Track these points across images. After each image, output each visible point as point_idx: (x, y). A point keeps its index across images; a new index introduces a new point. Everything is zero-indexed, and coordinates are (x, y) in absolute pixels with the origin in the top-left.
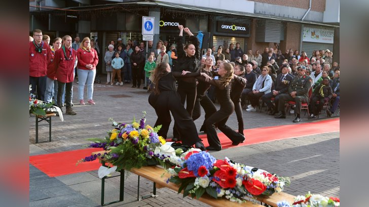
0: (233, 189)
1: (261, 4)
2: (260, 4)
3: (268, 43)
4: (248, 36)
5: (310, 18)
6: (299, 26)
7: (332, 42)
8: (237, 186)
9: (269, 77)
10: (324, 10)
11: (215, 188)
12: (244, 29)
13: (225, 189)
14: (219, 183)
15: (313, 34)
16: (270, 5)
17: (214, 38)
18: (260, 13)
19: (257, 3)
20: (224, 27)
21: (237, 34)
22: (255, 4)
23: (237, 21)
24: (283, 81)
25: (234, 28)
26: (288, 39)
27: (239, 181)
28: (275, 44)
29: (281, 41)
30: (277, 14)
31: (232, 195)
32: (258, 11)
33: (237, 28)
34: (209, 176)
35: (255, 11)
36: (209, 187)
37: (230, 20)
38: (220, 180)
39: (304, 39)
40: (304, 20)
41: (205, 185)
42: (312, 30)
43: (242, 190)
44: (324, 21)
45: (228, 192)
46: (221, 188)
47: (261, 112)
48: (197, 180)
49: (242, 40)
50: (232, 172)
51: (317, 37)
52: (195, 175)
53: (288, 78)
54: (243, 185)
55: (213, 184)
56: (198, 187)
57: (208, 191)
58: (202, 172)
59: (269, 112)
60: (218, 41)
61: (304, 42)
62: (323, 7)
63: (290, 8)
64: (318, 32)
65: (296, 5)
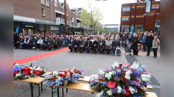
0: (30, 75)
1: (37, 19)
3: (41, 31)
4: (34, 29)
5: (52, 24)
6: (49, 26)
7: (58, 30)
8: (31, 74)
9: (42, 40)
10: (56, 21)
11: (23, 76)
12: (33, 27)
13: (27, 75)
14: (25, 74)
15: (53, 28)
16: (40, 20)
17: (23, 29)
18: (37, 22)
20: (26, 26)
21: (31, 28)
22: (36, 20)
23: (30, 24)
24: (46, 41)
25: (29, 26)
26: (46, 29)
27: (32, 72)
28: (43, 31)
29: (45, 30)
30: (43, 23)
31: (30, 76)
33: (30, 26)
34: (21, 73)
35: (36, 21)
36: (21, 76)
37: (28, 24)
38: (25, 73)
39: (51, 29)
41: (19, 76)
42: (53, 27)
43: (33, 74)
44: (56, 24)
45: (28, 76)
46: (26, 75)
47: (40, 50)
48: (16, 75)
49: (33, 30)
50: (29, 69)
51: (55, 29)
52: (16, 73)
53: (47, 40)
54: (33, 73)
55: (23, 75)
56: (17, 77)
57: (21, 77)
58: (18, 72)
59: (43, 50)
60: (25, 30)
61: (51, 30)
62: (55, 21)
63: (46, 21)
64: (55, 27)
65: (48, 20)
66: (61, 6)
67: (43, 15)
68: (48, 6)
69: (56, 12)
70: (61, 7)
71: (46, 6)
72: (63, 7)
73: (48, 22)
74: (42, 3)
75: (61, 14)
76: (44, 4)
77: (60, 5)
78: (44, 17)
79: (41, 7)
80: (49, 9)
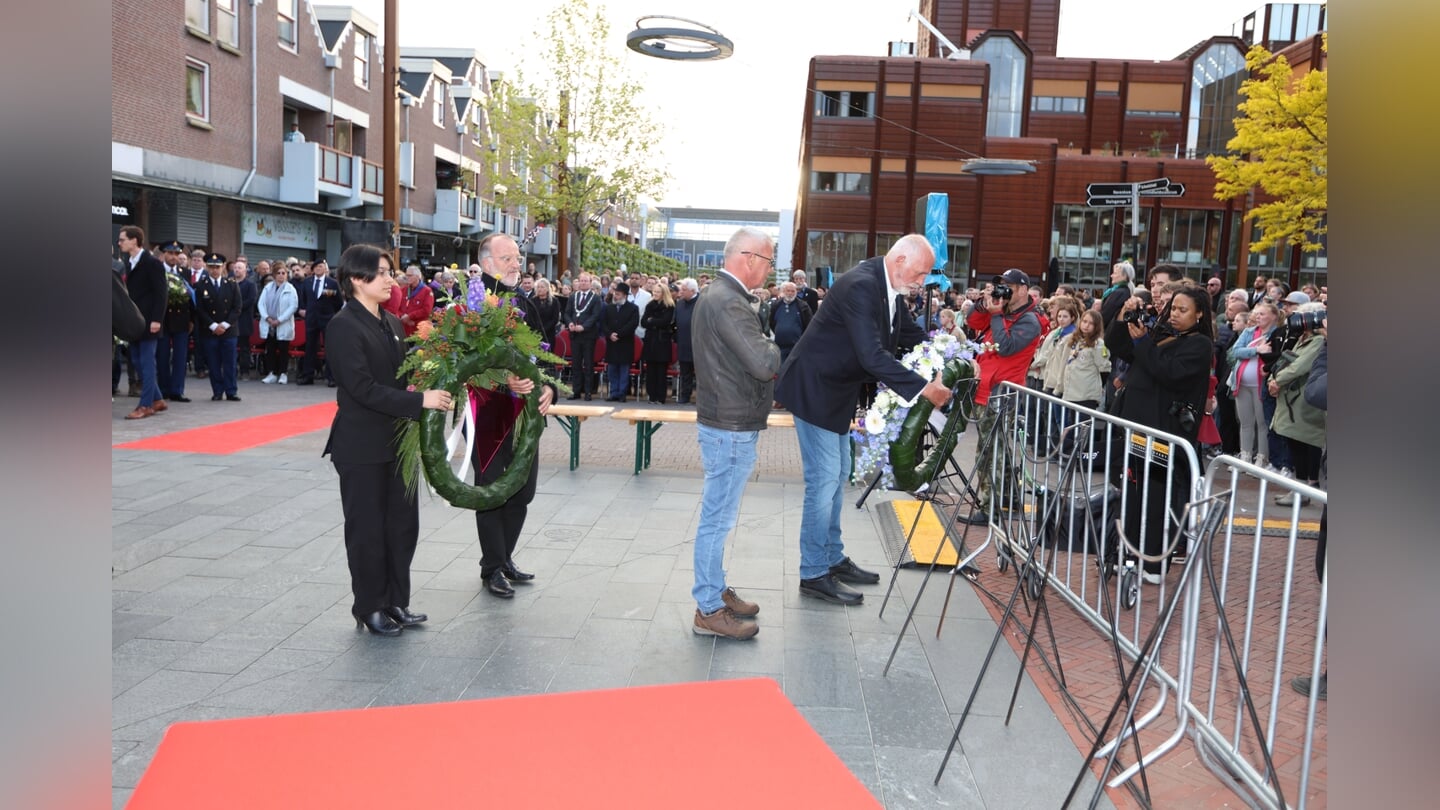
1: (157, 154)
2: (154, 155)
5: (256, 192)
6: (235, 208)
10: (281, 173)
12: (125, 211)
15: (260, 226)
16: (176, 159)
18: (154, 177)
19: (148, 151)
22: (145, 154)
26: (214, 237)
30: (190, 180)
32: (151, 172)
35: (145, 171)
39: (247, 238)
40: (246, 195)
42: (258, 217)
44: (284, 198)
51: (270, 232)
61: (246, 244)
62: (276, 169)
63: (215, 167)
64: (270, 221)
65: (226, 159)
66: (322, 43)
67: (195, 119)
68: (232, 44)
69: (287, 100)
70: (325, 52)
71: (221, 48)
72: (335, 51)
73: (224, 178)
74: (192, 20)
75: (320, 113)
76: (202, 30)
77: (318, 32)
78: (204, 135)
79: (186, 52)
80: (236, 68)
